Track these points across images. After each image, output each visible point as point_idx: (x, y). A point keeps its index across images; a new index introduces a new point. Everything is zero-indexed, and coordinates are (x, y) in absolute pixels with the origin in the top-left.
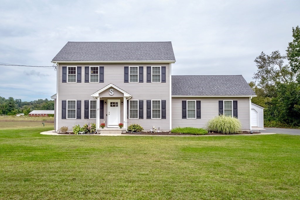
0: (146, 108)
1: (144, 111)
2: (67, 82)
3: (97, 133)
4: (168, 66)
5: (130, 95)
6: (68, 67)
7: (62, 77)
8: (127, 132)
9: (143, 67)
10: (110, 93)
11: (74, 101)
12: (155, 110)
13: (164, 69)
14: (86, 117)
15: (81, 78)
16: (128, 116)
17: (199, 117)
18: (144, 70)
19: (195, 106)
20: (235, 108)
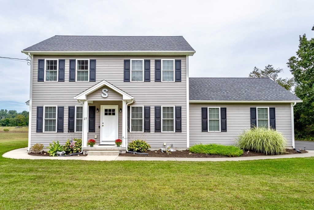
0: (154, 117)
1: (151, 122)
2: (45, 81)
3: (84, 154)
4: (185, 59)
5: (132, 98)
6: (46, 59)
7: (37, 74)
8: (127, 152)
9: (150, 60)
10: (103, 95)
11: (54, 107)
12: (167, 120)
13: (178, 63)
14: (71, 130)
15: (64, 75)
16: (129, 128)
17: (224, 129)
18: (151, 64)
19: (218, 114)
20: (273, 118)
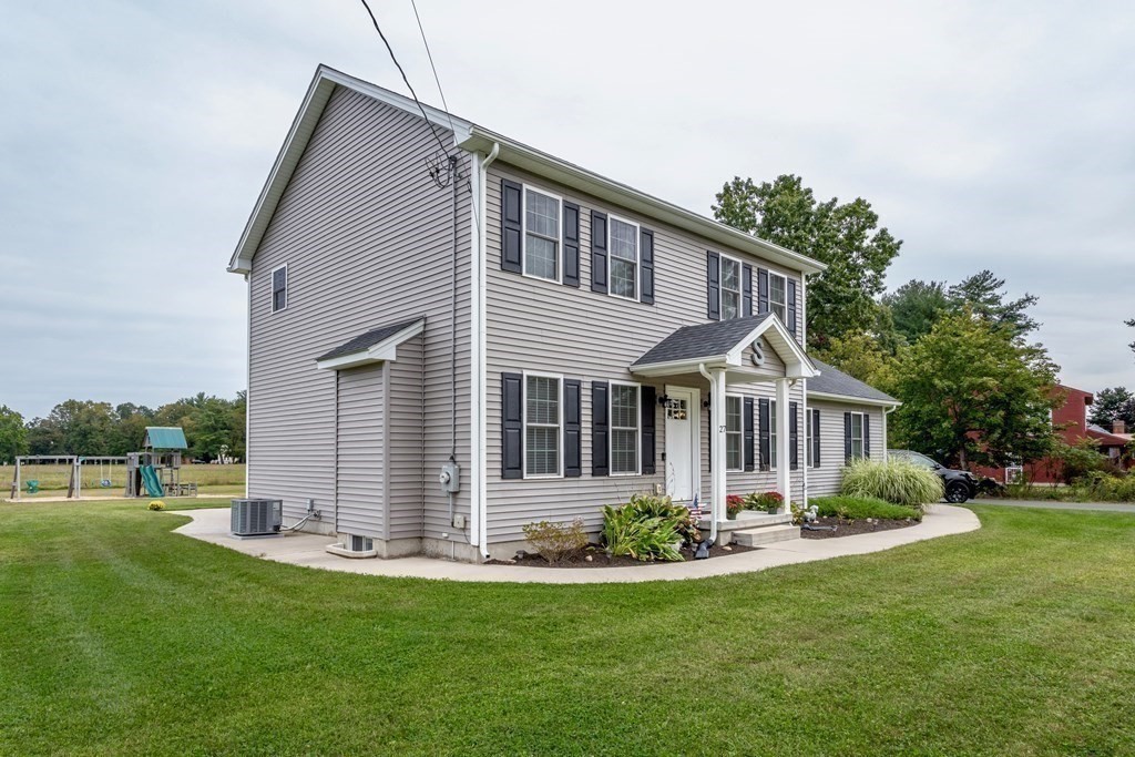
0: (759, 427)
1: (755, 441)
2: (524, 273)
3: (722, 544)
4: (799, 279)
6: (526, 187)
7: (499, 239)
9: (751, 266)
10: (755, 357)
11: (552, 380)
14: (600, 466)
15: (578, 265)
17: (817, 461)
18: (753, 279)
20: (867, 437)
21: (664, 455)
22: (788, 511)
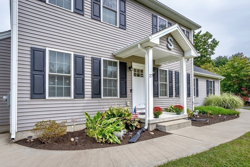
0: (175, 81)
1: (173, 87)
3: (150, 130)
4: (191, 32)
9: (171, 23)
10: (169, 45)
11: (66, 54)
14: (96, 94)
16: (158, 93)
17: (197, 95)
20: (214, 88)
21: (131, 90)
22: (186, 113)
